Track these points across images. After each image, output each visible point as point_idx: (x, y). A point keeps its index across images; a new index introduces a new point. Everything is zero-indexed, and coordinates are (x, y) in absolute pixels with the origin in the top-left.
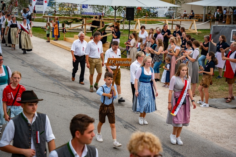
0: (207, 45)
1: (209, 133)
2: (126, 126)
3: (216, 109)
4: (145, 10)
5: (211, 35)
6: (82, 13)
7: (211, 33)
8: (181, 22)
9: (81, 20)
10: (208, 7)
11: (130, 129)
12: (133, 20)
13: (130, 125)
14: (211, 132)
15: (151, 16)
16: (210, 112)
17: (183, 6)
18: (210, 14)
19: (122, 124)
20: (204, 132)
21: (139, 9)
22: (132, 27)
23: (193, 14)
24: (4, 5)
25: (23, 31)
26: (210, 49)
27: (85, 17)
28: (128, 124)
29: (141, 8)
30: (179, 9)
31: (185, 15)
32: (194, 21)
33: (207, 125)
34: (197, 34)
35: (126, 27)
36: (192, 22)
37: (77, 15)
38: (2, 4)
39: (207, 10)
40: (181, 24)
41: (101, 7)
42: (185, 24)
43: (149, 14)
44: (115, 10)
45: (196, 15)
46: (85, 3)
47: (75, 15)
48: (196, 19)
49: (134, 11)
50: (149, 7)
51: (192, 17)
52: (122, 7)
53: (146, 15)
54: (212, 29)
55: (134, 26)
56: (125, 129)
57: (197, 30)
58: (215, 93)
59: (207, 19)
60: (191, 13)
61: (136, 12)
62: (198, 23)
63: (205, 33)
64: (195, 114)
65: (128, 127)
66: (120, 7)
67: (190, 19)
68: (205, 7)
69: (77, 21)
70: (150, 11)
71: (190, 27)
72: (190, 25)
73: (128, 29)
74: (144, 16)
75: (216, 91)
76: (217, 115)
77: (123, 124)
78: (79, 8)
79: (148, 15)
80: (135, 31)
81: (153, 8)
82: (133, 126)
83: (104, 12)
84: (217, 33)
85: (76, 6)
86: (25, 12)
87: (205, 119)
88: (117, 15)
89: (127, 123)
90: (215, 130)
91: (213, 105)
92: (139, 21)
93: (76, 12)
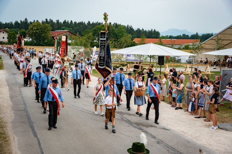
0: (218, 83)
1: (222, 150)
2: (158, 142)
3: (227, 131)
4: (172, 57)
5: (221, 76)
6: (126, 60)
7: (221, 74)
8: (198, 66)
9: (126, 65)
10: (218, 56)
11: (161, 144)
12: (163, 65)
13: (162, 141)
14: (223, 149)
15: (176, 62)
16: (222, 134)
17: (199, 55)
18: (219, 61)
19: (155, 141)
20: (218, 148)
21: (167, 57)
22: (163, 70)
23: (207, 60)
24: (75, 56)
26: (221, 86)
27: (129, 63)
28: (160, 141)
29: (169, 56)
30: (197, 57)
31: (201, 62)
32: (208, 66)
33: (220, 143)
34: (210, 75)
35: (158, 70)
36: (207, 66)
37: (123, 62)
38: (73, 55)
39: (217, 58)
40: (198, 68)
41: (140, 56)
42: (202, 68)
43: (174, 60)
44: (151, 58)
45: (209, 61)
46: (129, 54)
47: (122, 61)
48: (210, 64)
49: (164, 58)
50: (175, 55)
51: (206, 63)
52: (155, 56)
53: (172, 61)
54: (222, 71)
55: (164, 69)
57: (210, 72)
58: (225, 119)
59: (218, 64)
60: (206, 60)
62: (211, 67)
63: (217, 75)
64: (211, 134)
66: (154, 55)
67: (205, 64)
68: (216, 56)
69: (123, 65)
70: (175, 58)
71: (205, 70)
72: (205, 68)
73: (160, 71)
74: (171, 62)
75: (226, 118)
76: (228, 136)
77: (157, 140)
78: (124, 57)
79: (174, 61)
80: (164, 73)
81: (178, 57)
82: (164, 142)
83: (142, 59)
84: (226, 75)
85: (123, 55)
86: (88, 60)
87: (219, 138)
88: (152, 61)
89: (159, 140)
90: (227, 148)
91: (224, 128)
92: (167, 65)
93: (122, 59)
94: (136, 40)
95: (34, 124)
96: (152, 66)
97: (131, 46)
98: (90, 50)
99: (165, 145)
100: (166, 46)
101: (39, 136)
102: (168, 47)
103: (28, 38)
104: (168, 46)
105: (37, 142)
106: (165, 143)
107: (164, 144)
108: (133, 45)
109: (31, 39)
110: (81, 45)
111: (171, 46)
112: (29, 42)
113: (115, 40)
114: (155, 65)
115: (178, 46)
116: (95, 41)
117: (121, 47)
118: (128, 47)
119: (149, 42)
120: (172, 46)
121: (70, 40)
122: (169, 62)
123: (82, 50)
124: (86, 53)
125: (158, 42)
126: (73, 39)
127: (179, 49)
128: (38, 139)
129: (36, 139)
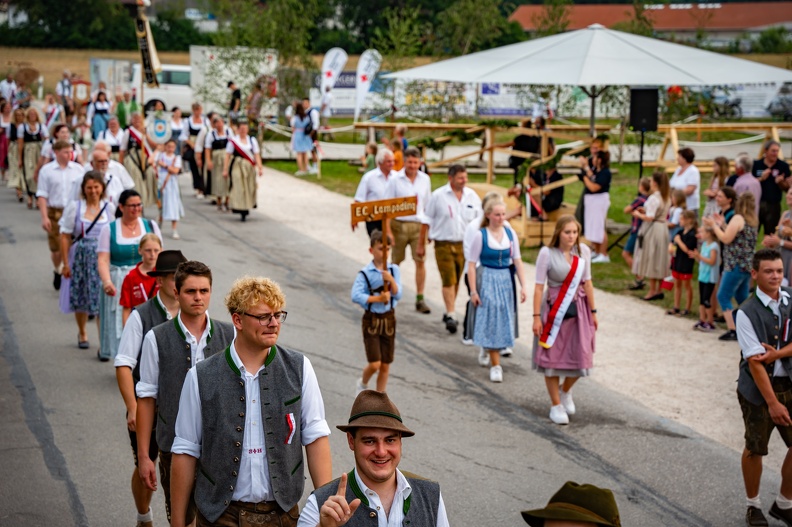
2: (633, 492)
4: (695, 94)
6: (479, 111)
9: (478, 134)
11: (648, 504)
12: (654, 128)
13: (649, 490)
15: (716, 115)
19: (617, 486)
21: (675, 92)
22: (652, 155)
24: (237, 94)
25: (238, 159)
27: (492, 125)
28: (639, 488)
29: (680, 88)
35: (631, 153)
37: (465, 119)
38: (230, 91)
41: (545, 92)
43: (709, 107)
44: (593, 97)
46: (490, 80)
47: (457, 118)
49: (656, 98)
50: (711, 82)
52: (615, 88)
53: (699, 112)
55: (658, 149)
56: (629, 504)
61: (665, 101)
65: (642, 498)
66: (607, 87)
69: (464, 137)
70: (713, 97)
73: (638, 159)
74: (694, 114)
77: (624, 486)
78: (469, 95)
79: (706, 113)
80: (660, 169)
81: (726, 88)
82: (659, 496)
83: (553, 105)
85: (460, 87)
86: (300, 112)
88: (599, 114)
89: (638, 482)
92: (673, 131)
93: (460, 108)
94: (523, 15)
95: (50, 418)
96: (603, 138)
97: (501, 42)
98: (308, 65)
99: (666, 506)
100: (672, 40)
101: (73, 473)
102: (681, 43)
103: (12, 11)
104: (678, 37)
105: (64, 500)
106: (665, 499)
107: (661, 502)
108: (511, 36)
109: (23, 18)
110: (264, 43)
111: (692, 37)
112: (16, 30)
113: (423, 18)
114: (616, 131)
115: (726, 40)
116: (330, 23)
117: (453, 52)
118: (487, 46)
119: (584, 24)
120: (699, 37)
121: (213, 17)
122: (683, 116)
123: (269, 65)
124: (286, 84)
125: (628, 20)
126: (227, 14)
127: (733, 51)
128: (71, 487)
129: (60, 485)
